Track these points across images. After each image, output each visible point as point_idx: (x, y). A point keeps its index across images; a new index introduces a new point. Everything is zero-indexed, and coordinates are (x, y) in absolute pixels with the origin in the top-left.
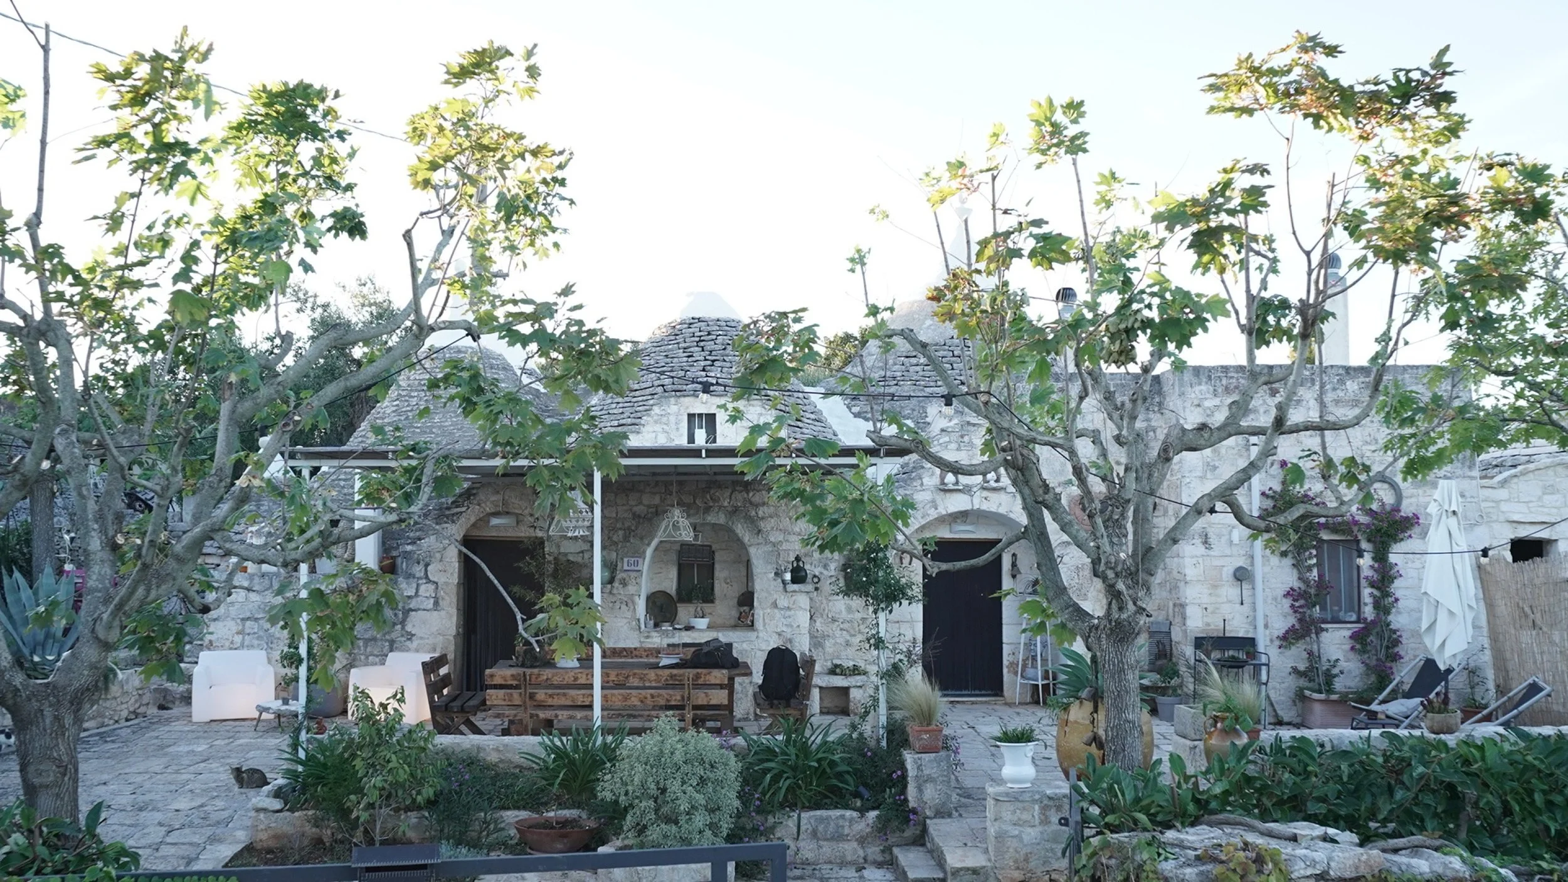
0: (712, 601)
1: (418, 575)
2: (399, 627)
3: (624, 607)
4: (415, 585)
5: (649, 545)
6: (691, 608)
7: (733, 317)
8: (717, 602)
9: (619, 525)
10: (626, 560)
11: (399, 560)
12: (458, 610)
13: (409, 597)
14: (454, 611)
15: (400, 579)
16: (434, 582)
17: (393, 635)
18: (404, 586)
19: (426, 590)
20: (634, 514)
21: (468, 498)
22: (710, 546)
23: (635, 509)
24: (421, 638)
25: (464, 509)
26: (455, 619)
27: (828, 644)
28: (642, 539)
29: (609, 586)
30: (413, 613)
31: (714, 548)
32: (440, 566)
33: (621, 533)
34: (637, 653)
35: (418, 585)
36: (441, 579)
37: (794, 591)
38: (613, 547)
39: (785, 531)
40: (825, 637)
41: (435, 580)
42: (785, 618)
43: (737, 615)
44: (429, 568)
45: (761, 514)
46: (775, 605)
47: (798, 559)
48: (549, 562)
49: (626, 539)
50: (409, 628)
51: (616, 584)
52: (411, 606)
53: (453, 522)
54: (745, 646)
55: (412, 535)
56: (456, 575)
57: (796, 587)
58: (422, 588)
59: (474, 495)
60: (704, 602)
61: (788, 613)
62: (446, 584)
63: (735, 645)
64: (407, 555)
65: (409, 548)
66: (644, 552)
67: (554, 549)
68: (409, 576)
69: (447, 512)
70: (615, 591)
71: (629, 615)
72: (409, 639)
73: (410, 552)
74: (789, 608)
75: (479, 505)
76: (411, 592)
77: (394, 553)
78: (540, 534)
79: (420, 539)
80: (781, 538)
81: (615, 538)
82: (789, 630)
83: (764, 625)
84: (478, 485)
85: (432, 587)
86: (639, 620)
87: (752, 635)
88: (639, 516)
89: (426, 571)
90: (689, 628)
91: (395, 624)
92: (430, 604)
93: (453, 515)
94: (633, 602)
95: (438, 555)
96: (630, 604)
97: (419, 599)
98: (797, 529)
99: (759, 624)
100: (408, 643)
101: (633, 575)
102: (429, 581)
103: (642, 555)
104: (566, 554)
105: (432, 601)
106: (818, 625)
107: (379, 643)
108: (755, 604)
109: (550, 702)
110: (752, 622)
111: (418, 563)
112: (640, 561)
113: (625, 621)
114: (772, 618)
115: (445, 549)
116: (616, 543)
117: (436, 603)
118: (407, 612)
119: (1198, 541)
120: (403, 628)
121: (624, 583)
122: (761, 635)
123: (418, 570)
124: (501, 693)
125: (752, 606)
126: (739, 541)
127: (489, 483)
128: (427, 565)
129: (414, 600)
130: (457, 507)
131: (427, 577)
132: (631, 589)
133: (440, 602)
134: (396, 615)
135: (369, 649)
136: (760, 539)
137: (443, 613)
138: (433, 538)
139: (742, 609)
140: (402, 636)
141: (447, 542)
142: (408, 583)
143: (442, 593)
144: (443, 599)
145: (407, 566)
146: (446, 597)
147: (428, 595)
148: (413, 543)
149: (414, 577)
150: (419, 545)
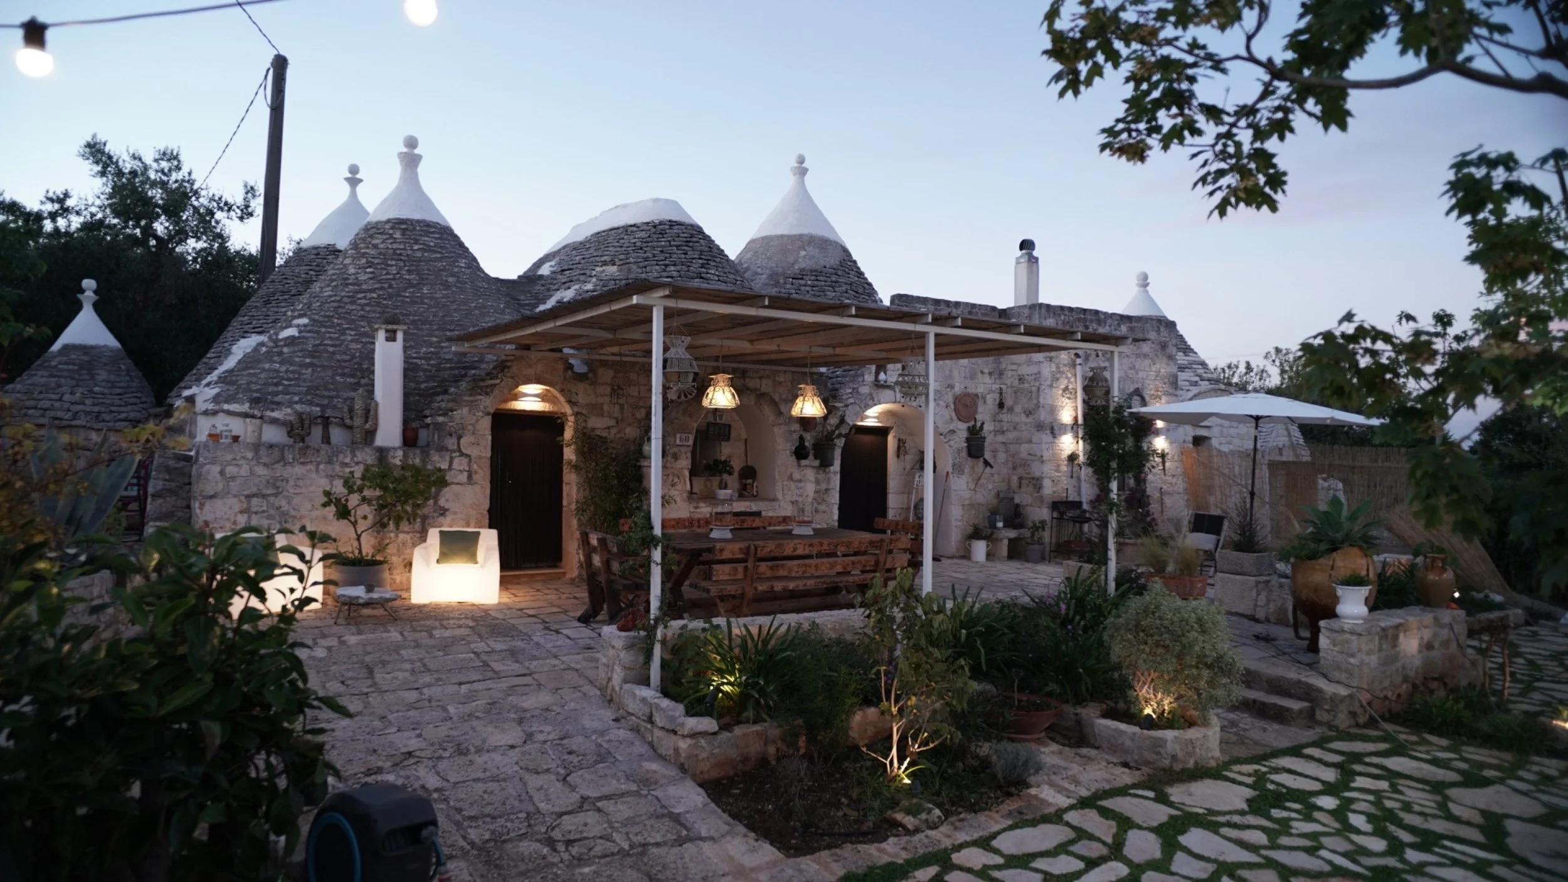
1: (451, 447)
2: (431, 502)
3: (676, 480)
4: (448, 458)
10: (678, 436)
11: (423, 432)
13: (442, 471)
14: (486, 485)
15: (431, 452)
16: (468, 456)
17: (426, 511)
18: (437, 459)
19: (459, 463)
21: (502, 371)
22: (730, 426)
24: (455, 513)
25: (498, 381)
26: (487, 493)
30: (447, 487)
32: (472, 439)
35: (452, 459)
36: (474, 452)
41: (468, 453)
42: (798, 489)
44: (462, 441)
46: (791, 478)
50: (442, 502)
51: (669, 458)
52: (445, 480)
53: (487, 394)
55: (443, 405)
56: (489, 449)
58: (456, 461)
59: (509, 367)
61: (798, 484)
62: (479, 457)
64: (433, 427)
65: (440, 419)
66: (693, 428)
68: (442, 449)
69: (482, 384)
70: (669, 465)
71: (682, 487)
72: (442, 515)
73: (438, 424)
74: (800, 481)
75: (512, 377)
76: (444, 465)
77: (419, 425)
79: (452, 411)
85: (465, 461)
87: (773, 504)
89: (459, 444)
91: (427, 499)
92: (463, 477)
93: (487, 387)
94: (684, 475)
95: (470, 427)
96: (682, 478)
97: (452, 473)
100: (441, 519)
101: (683, 449)
102: (462, 454)
103: (692, 431)
105: (466, 474)
111: (451, 435)
112: (691, 437)
115: (477, 421)
117: (470, 477)
118: (440, 486)
119: (1048, 432)
120: (436, 503)
121: (677, 458)
122: (781, 504)
123: (451, 443)
124: (727, 568)
128: (459, 438)
129: (448, 474)
130: (492, 379)
131: (459, 450)
132: (682, 463)
133: (474, 477)
137: (477, 488)
138: (465, 410)
140: (435, 511)
141: (480, 414)
142: (441, 457)
143: (475, 466)
144: (476, 472)
145: (439, 438)
146: (480, 471)
147: (461, 468)
148: (445, 414)
149: (447, 450)
150: (451, 417)
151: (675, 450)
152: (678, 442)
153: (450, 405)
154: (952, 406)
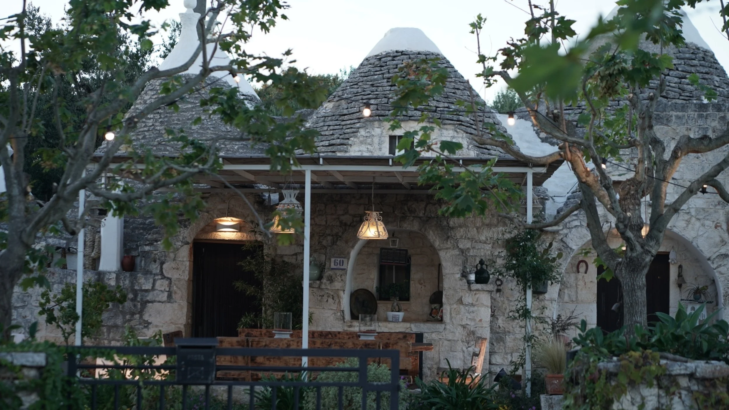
0: (408, 299)
1: (154, 272)
2: (137, 316)
3: (330, 300)
4: (151, 280)
5: (353, 247)
6: (389, 304)
7: (432, 50)
8: (412, 300)
9: (328, 232)
10: (333, 260)
11: (138, 260)
12: (188, 302)
13: (147, 291)
14: (184, 304)
15: (140, 275)
16: (168, 278)
17: (133, 323)
18: (142, 281)
19: (161, 285)
20: (341, 222)
22: (406, 251)
23: (342, 218)
24: (157, 326)
26: (185, 310)
27: (509, 339)
28: (347, 242)
29: (318, 282)
30: (150, 304)
31: (410, 252)
32: (173, 265)
33: (329, 238)
34: (340, 336)
35: (154, 281)
36: (174, 275)
37: (478, 290)
38: (323, 251)
39: (472, 239)
40: (506, 332)
41: (169, 276)
42: (469, 313)
43: (429, 312)
44: (164, 266)
45: (451, 223)
46: (460, 301)
47: (481, 262)
48: (267, 262)
49: (334, 243)
50: (146, 317)
51: (324, 281)
52: (148, 298)
53: (185, 226)
54: (434, 336)
55: (150, 237)
56: (187, 273)
57: (479, 286)
58: (158, 283)
60: (401, 299)
61: (472, 309)
62: (179, 280)
63: (425, 335)
64: (145, 255)
65: (147, 248)
66: (349, 253)
67: (271, 252)
68: (147, 272)
70: (323, 286)
71: (334, 307)
72: (145, 327)
73: (148, 252)
74: (472, 305)
75: (208, 212)
76: (148, 286)
77: (134, 253)
78: (260, 238)
79: (157, 241)
80: (469, 245)
81: (324, 243)
82: (472, 323)
83: (451, 318)
84: (207, 195)
85: (166, 282)
86: (343, 311)
87: (440, 327)
88: (346, 224)
89: (161, 269)
90: (386, 320)
91: (133, 314)
92: (164, 297)
94: (339, 297)
95: (172, 255)
96: (336, 298)
97: (155, 292)
98: (483, 238)
99: (447, 318)
100: (145, 330)
101: (339, 273)
102: (164, 277)
103: (347, 256)
104: (282, 256)
105: (166, 294)
106: (500, 322)
107: (121, 330)
108: (444, 300)
109: (268, 364)
110: (442, 317)
111: (155, 261)
112: (345, 260)
113: (332, 312)
114: (458, 313)
115: (179, 249)
116: (325, 247)
117: (170, 296)
118: (145, 303)
120: (141, 317)
121: (331, 280)
122: (448, 327)
123: (155, 268)
125: (441, 304)
126: (432, 246)
127: (217, 194)
128: (162, 263)
129: (151, 293)
131: (162, 273)
132: (337, 285)
133: (173, 295)
134: (135, 306)
135: (111, 335)
136: (449, 244)
137: (175, 305)
139: (433, 306)
140: (140, 324)
141: (180, 243)
142: (145, 279)
143: (175, 288)
144: (175, 293)
145: (145, 264)
146: (178, 291)
147: (163, 289)
148: (151, 244)
149: (151, 273)
150: (155, 246)
151: (331, 273)
152: (333, 266)
153: (155, 236)
154: (724, 227)
